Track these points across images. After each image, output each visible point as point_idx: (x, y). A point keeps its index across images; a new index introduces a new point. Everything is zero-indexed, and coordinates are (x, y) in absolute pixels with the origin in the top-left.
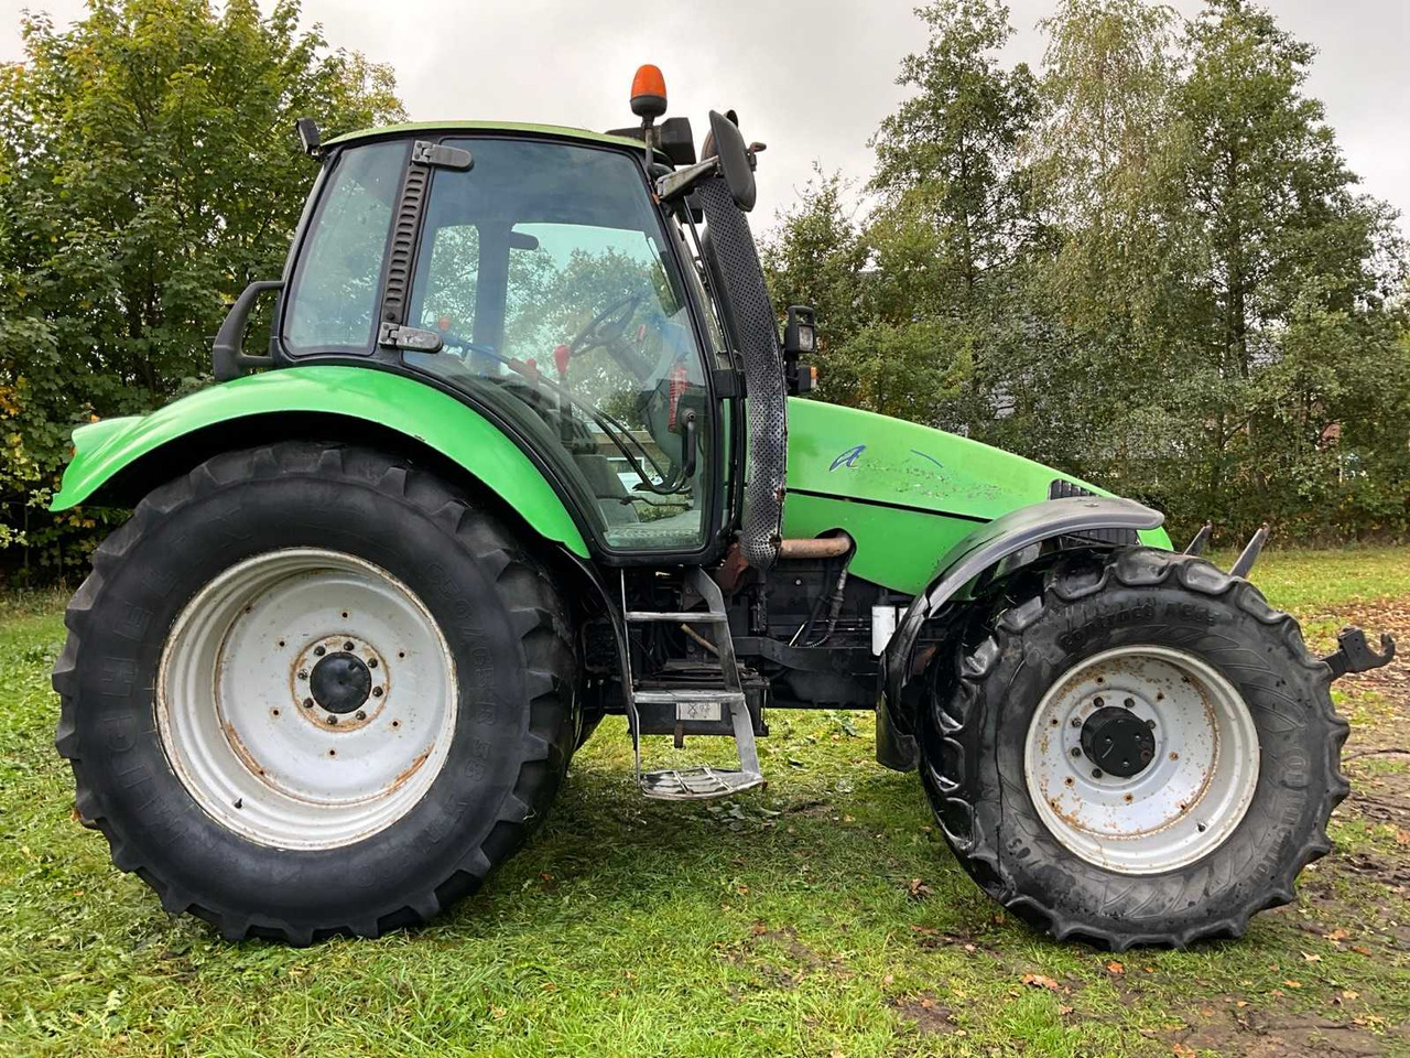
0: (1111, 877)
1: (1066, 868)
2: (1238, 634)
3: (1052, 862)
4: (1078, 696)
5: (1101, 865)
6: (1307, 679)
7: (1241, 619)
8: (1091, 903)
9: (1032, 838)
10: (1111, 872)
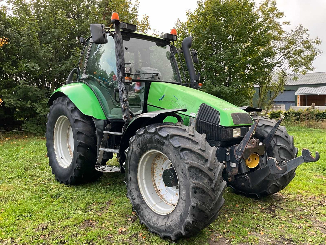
0: (151, 212)
1: (142, 206)
2: (169, 149)
3: (140, 203)
4: (166, 164)
5: (151, 208)
6: (185, 166)
7: (169, 145)
8: (144, 217)
9: (137, 196)
10: (152, 210)
